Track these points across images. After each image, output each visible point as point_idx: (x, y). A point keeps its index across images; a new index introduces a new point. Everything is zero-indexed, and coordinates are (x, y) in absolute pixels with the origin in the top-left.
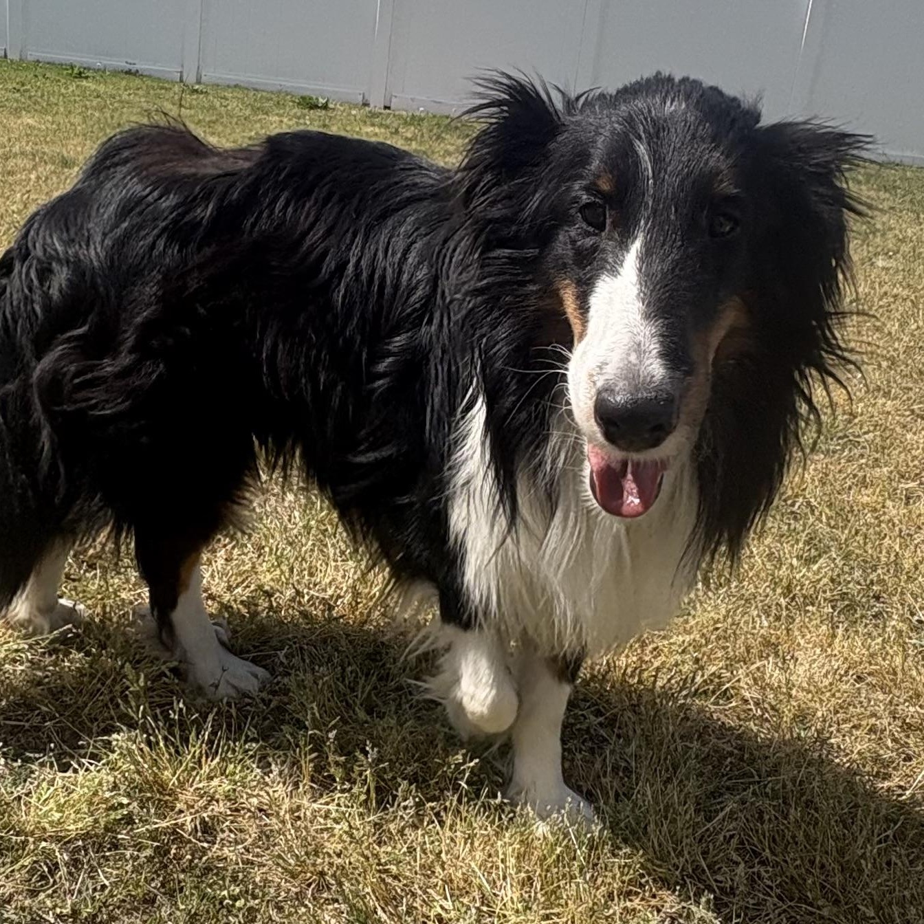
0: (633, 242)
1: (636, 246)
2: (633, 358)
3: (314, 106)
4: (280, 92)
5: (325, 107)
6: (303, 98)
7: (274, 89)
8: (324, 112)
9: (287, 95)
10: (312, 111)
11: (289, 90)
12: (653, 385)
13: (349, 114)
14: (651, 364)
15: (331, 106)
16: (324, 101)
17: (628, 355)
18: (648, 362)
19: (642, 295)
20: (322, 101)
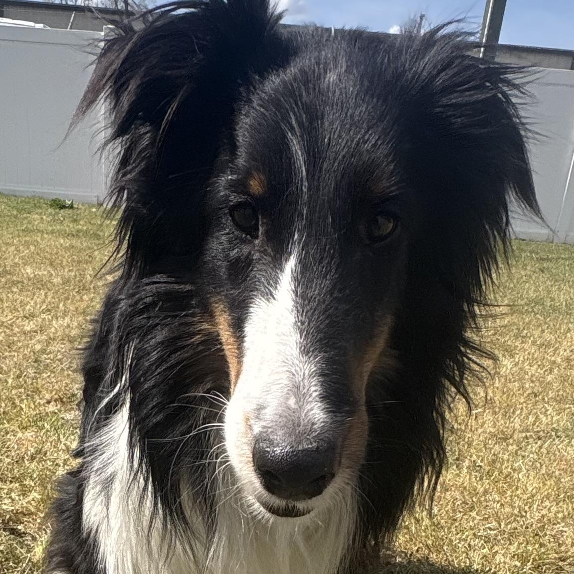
0: (287, 260)
1: (291, 264)
2: (292, 402)
3: (63, 207)
4: (34, 197)
5: (71, 207)
6: (54, 201)
7: (29, 195)
8: (71, 210)
9: (40, 199)
10: (62, 211)
11: (41, 195)
12: (314, 434)
13: (90, 212)
14: (312, 409)
15: (75, 206)
16: (70, 203)
17: (288, 399)
18: (309, 407)
19: (299, 324)
20: (68, 202)
